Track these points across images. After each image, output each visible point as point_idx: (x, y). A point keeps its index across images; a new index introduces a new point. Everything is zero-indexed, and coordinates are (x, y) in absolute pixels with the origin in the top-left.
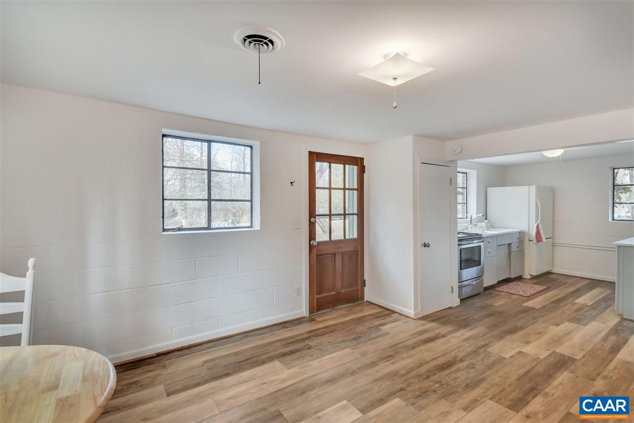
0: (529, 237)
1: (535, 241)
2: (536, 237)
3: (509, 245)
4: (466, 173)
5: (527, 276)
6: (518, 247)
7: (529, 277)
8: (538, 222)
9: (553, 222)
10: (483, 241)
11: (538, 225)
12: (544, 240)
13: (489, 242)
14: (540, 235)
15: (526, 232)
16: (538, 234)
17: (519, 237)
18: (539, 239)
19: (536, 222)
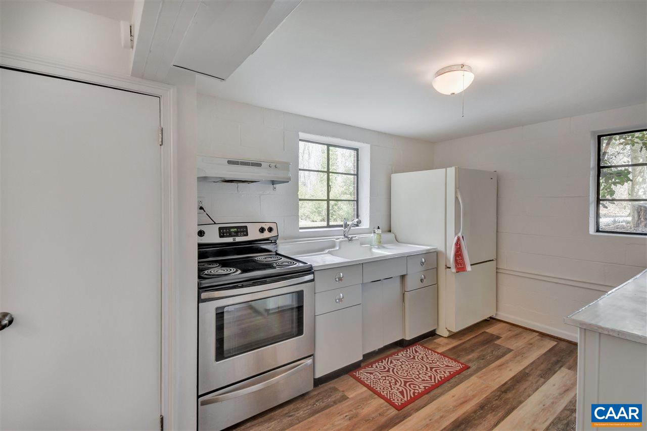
0: (446, 263)
1: (454, 270)
2: (456, 261)
3: (403, 277)
4: (357, 150)
5: (443, 332)
6: (422, 280)
7: (446, 334)
8: (460, 235)
9: (497, 232)
10: (313, 280)
11: (458, 239)
12: (469, 268)
13: (340, 279)
14: (462, 259)
15: (441, 252)
16: (458, 257)
17: (425, 261)
18: (461, 265)
19: (456, 234)
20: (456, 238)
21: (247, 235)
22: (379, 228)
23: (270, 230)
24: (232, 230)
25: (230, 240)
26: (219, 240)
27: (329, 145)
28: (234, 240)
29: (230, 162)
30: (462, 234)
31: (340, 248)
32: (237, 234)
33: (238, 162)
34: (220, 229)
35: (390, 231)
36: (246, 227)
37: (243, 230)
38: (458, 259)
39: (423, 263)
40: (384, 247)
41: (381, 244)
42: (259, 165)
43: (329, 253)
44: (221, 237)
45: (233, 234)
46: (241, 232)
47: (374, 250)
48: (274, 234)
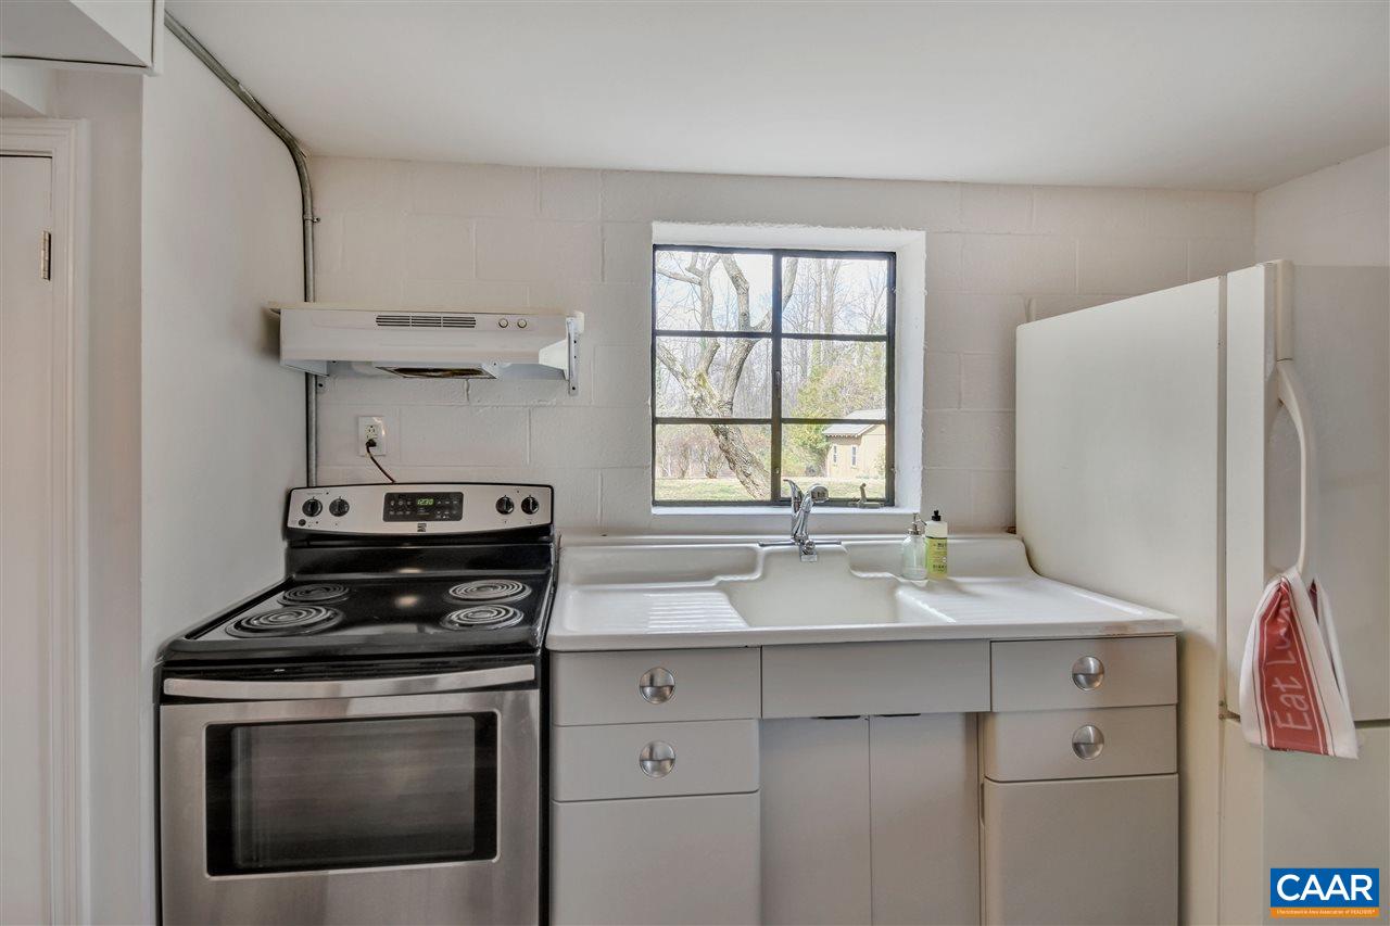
0: (1220, 691)
1: (1253, 733)
2: (1269, 694)
3: (975, 721)
6: (1080, 748)
8: (1294, 576)
11: (1285, 595)
13: (661, 691)
14: (1303, 692)
15: (1202, 642)
16: (1285, 680)
17: (1102, 671)
18: (1299, 718)
19: (1271, 571)
20: (1271, 589)
21: (458, 517)
22: (937, 517)
23: (529, 506)
24: (420, 502)
25: (409, 528)
26: (380, 526)
27: (779, 253)
28: (421, 528)
29: (383, 321)
30: (1303, 575)
31: (764, 576)
32: (431, 514)
33: (407, 318)
34: (389, 497)
35: (1012, 530)
36: (460, 496)
37: (448, 504)
38: (1279, 684)
39: (1091, 678)
40: (956, 589)
41: (942, 574)
42: (468, 323)
43: (721, 587)
44: (387, 518)
45: (422, 512)
46: (442, 508)
47: (906, 596)
48: (538, 519)
